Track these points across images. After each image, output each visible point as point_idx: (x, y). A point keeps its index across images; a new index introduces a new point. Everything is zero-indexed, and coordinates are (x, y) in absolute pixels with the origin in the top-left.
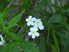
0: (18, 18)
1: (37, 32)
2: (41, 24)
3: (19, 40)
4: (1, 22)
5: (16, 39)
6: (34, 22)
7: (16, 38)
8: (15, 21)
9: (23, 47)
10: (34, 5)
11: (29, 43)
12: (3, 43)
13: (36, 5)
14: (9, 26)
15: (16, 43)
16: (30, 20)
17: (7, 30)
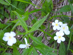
0: (41, 22)
1: (63, 36)
2: (67, 28)
3: (40, 44)
4: (24, 25)
5: (38, 44)
6: (60, 26)
7: (38, 42)
8: (38, 25)
9: (43, 52)
10: (54, 10)
11: (50, 49)
12: (27, 46)
13: (56, 10)
14: (32, 29)
15: (36, 48)
16: (56, 25)
17: (30, 34)
